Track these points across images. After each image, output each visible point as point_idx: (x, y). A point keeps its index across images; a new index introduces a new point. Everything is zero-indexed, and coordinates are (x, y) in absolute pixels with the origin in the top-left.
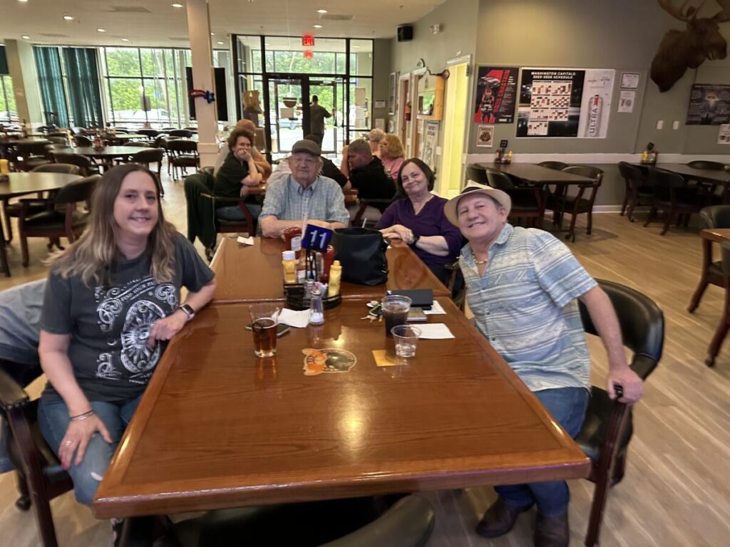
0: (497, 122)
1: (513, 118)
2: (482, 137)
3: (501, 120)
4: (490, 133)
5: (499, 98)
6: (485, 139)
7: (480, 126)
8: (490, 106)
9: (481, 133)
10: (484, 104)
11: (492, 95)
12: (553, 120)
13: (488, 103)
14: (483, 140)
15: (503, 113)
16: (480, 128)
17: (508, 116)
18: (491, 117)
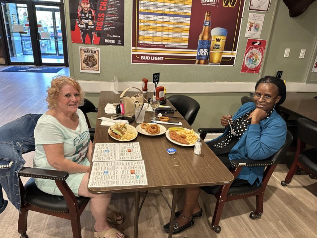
0: (102, 43)
1: (122, 39)
2: (85, 61)
3: (106, 41)
4: (96, 57)
5: (102, 12)
6: (90, 63)
7: (80, 47)
8: (90, 23)
9: (84, 56)
10: (81, 19)
11: (90, 7)
13: (87, 19)
14: (87, 64)
15: (109, 32)
16: (81, 49)
17: (115, 36)
18: (94, 36)
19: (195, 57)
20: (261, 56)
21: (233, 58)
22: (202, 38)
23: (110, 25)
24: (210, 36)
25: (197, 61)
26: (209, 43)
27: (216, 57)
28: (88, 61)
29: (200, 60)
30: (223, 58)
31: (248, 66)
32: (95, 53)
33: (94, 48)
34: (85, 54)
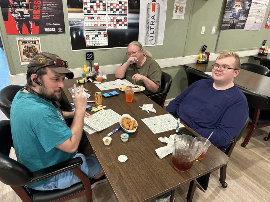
1: (63, 27)
2: (25, 53)
3: (46, 30)
4: (37, 47)
6: (31, 54)
8: (26, 11)
9: (23, 47)
12: (112, 28)
14: (28, 56)
16: (19, 41)
17: (55, 24)
18: (32, 26)
23: (48, 13)
28: (28, 52)
32: (35, 43)
33: (33, 38)
34: (24, 45)
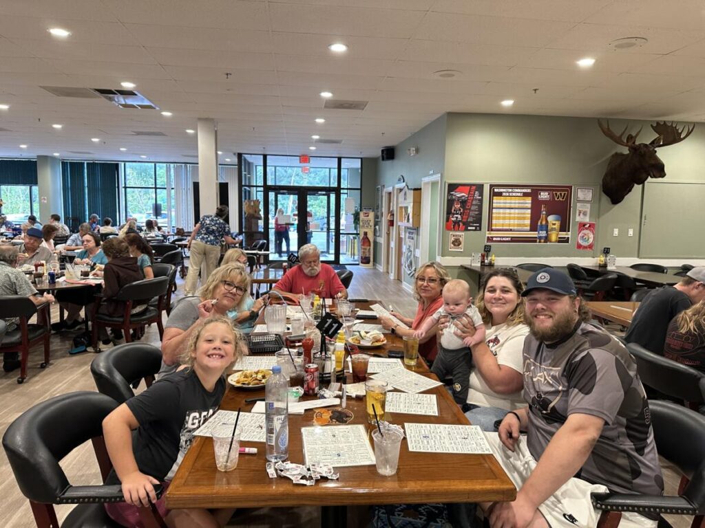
0: (466, 230)
1: (480, 227)
2: (453, 243)
3: (469, 228)
5: (467, 209)
6: (456, 244)
8: (459, 216)
10: (454, 214)
11: (461, 207)
13: (457, 214)
14: (454, 245)
15: (471, 222)
16: (451, 235)
17: (475, 225)
18: (461, 225)
19: (536, 238)
20: (592, 236)
21: (568, 238)
22: (541, 223)
23: (472, 217)
24: (547, 222)
25: (538, 241)
26: (547, 226)
27: (554, 238)
28: (455, 242)
29: (540, 240)
30: (559, 238)
31: (582, 244)
32: (461, 237)
34: (454, 238)
